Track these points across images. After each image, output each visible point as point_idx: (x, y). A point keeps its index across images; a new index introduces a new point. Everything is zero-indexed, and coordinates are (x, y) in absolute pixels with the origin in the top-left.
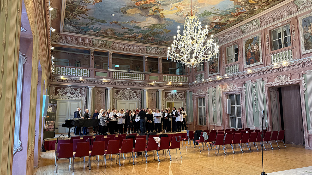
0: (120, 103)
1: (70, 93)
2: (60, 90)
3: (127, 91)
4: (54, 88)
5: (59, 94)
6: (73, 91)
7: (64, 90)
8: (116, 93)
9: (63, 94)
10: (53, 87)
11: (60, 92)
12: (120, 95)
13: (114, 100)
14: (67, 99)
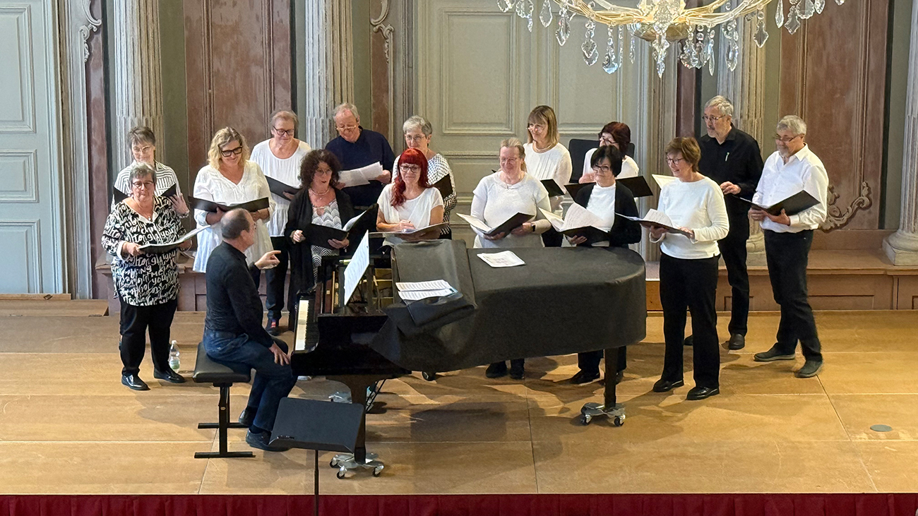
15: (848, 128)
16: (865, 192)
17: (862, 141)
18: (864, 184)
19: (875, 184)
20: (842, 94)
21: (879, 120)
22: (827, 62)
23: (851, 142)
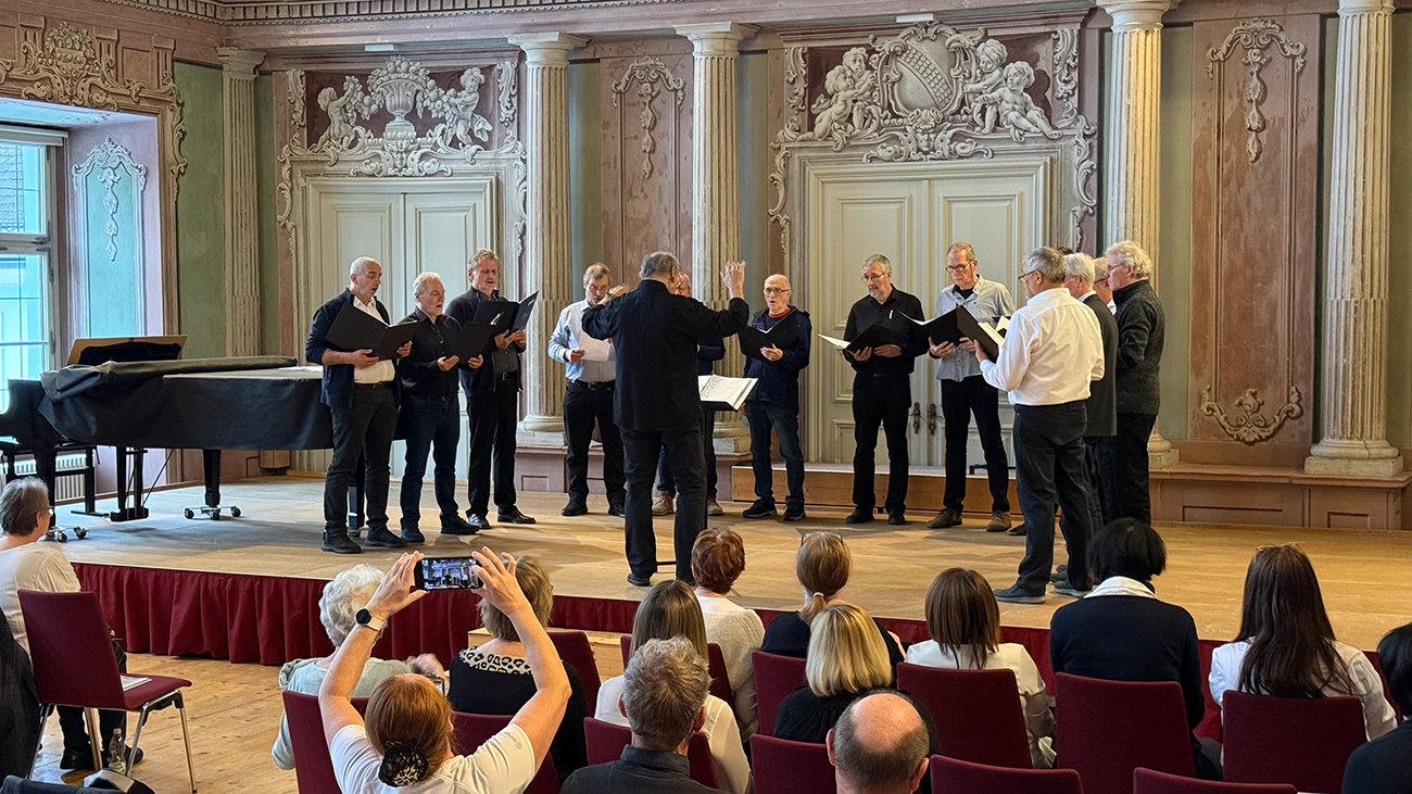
0: (844, 202)
1: (411, 116)
2: (340, 93)
3: (926, 49)
4: (294, 79)
5: (335, 128)
6: (433, 94)
7: (367, 93)
8: (800, 87)
9: (360, 130)
10: (290, 74)
11: (336, 118)
12: (838, 107)
13: (779, 161)
14: (391, 172)
15: (1272, 323)
16: (1294, 398)
17: (1289, 337)
18: (1293, 389)
19: (1306, 388)
20: (1264, 284)
21: (1309, 313)
22: (1245, 246)
23: (1276, 338)
